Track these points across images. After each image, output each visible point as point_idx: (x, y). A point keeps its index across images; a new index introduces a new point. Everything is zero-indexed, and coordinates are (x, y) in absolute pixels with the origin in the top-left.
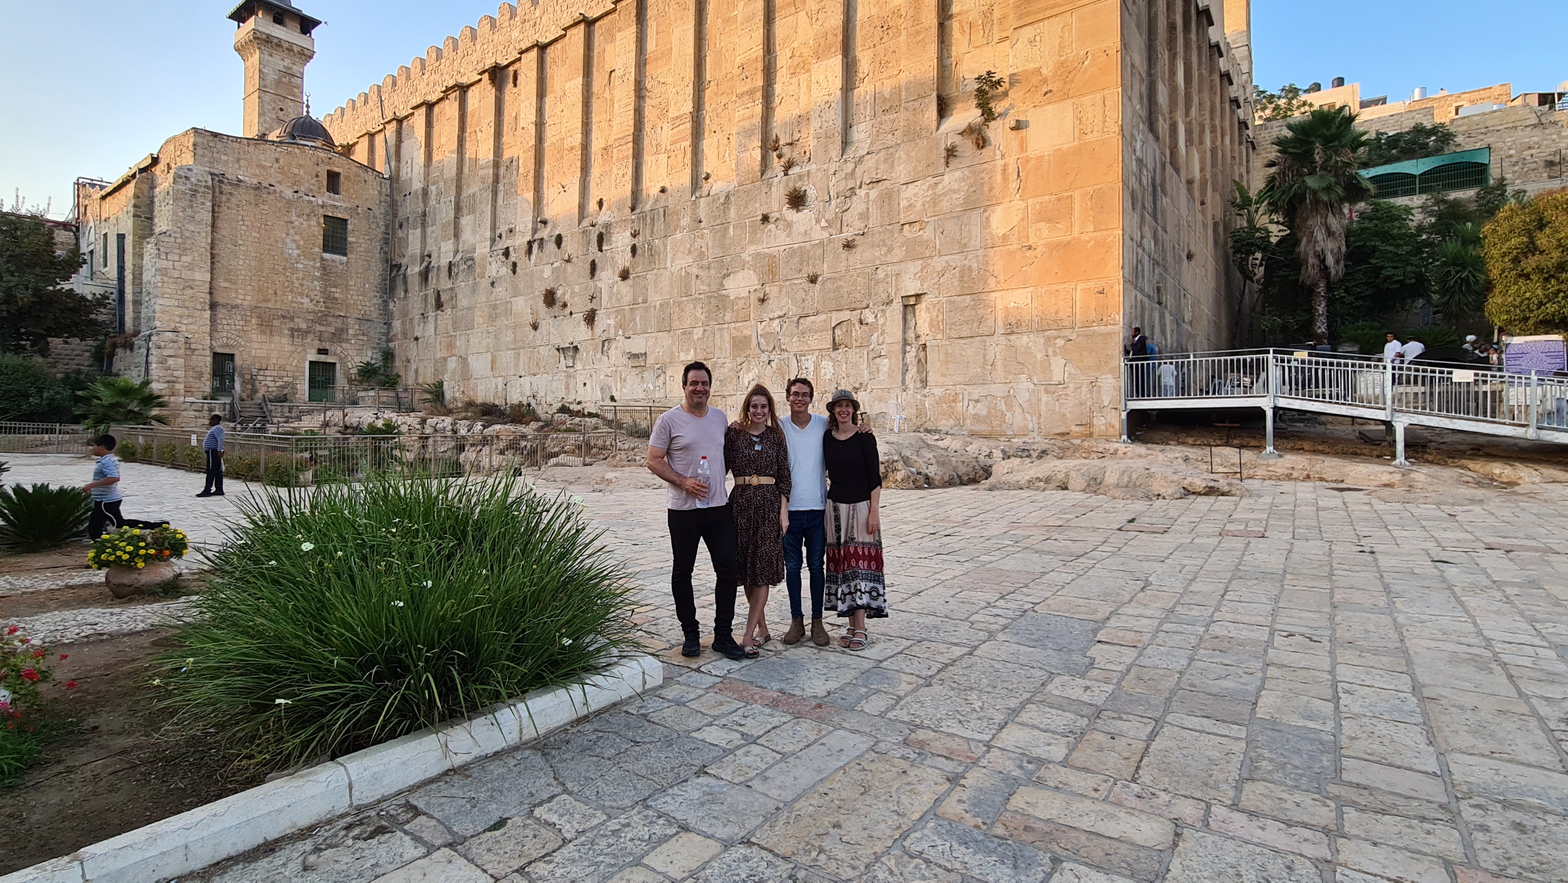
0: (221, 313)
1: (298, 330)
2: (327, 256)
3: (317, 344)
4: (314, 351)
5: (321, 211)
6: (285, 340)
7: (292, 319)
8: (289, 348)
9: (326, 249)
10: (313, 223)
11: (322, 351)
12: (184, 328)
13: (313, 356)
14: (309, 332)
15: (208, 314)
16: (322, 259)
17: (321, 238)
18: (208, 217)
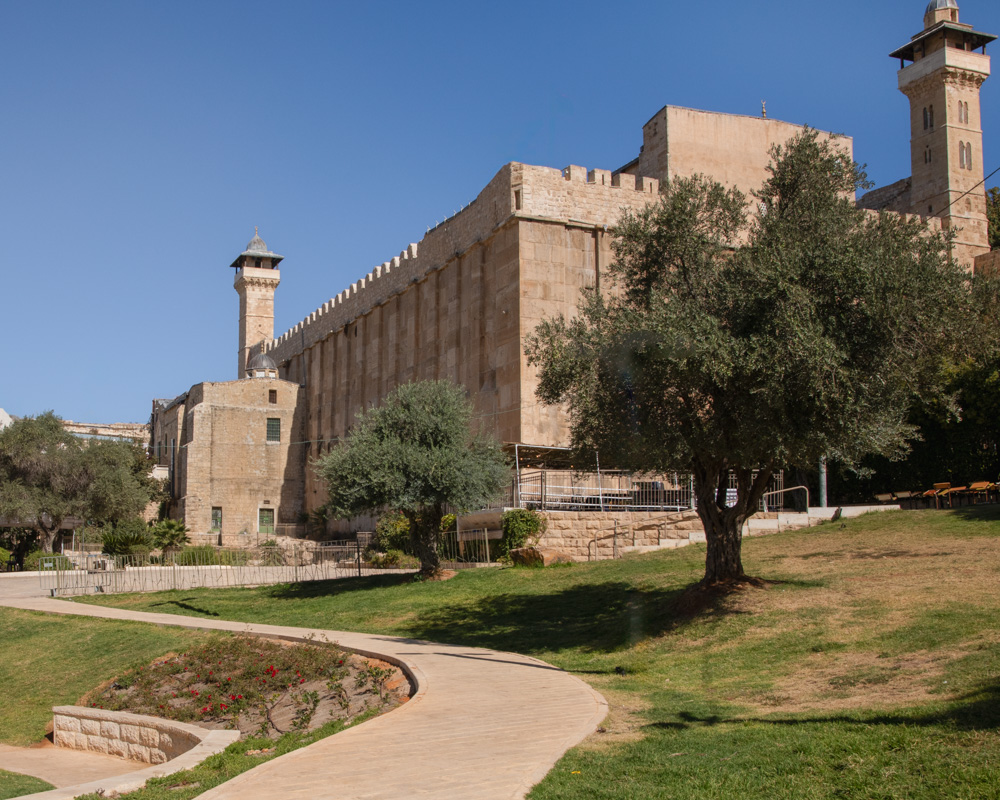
0: (216, 482)
1: (254, 490)
2: (269, 443)
3: (264, 498)
4: (262, 502)
5: (266, 416)
6: (247, 497)
7: (250, 484)
8: (248, 501)
9: (269, 438)
10: (261, 424)
11: (267, 502)
12: (198, 494)
13: (261, 505)
14: (259, 491)
15: (209, 485)
16: (266, 445)
17: (266, 432)
18: (209, 431)
